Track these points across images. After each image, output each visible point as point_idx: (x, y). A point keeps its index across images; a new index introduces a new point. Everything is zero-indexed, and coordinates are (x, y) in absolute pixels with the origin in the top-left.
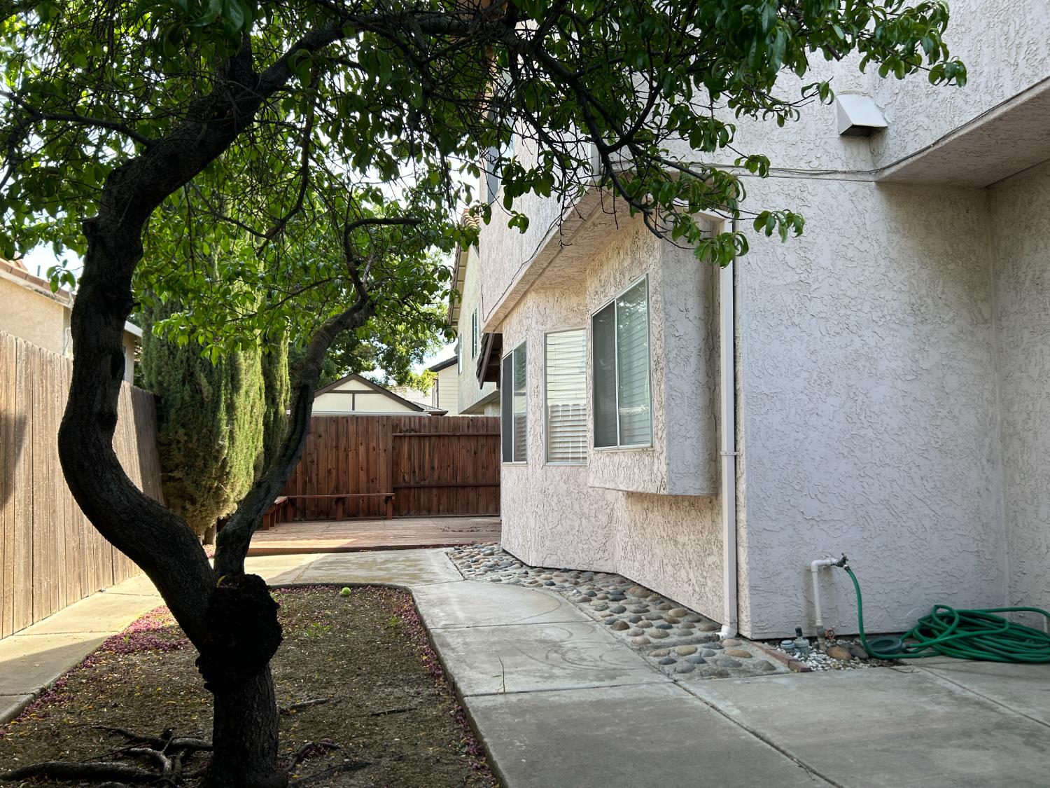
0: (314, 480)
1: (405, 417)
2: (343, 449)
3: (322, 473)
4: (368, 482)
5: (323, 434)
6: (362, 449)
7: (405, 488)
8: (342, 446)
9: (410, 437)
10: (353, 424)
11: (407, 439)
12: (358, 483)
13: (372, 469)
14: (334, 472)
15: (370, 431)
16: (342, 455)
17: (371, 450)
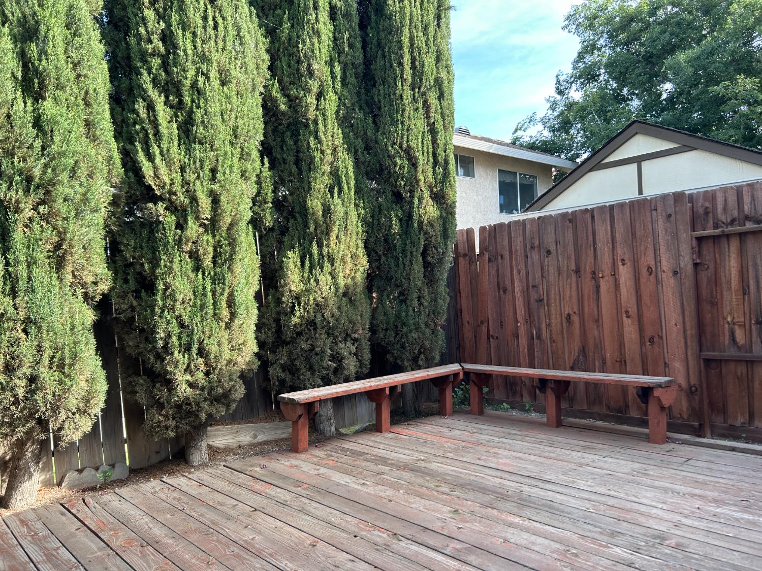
0: (545, 333)
1: (725, 190)
2: (589, 276)
3: (555, 320)
4: (642, 344)
5: (552, 248)
6: (625, 273)
7: (738, 361)
8: (587, 266)
9: (742, 236)
10: (604, 221)
11: (734, 244)
12: (621, 345)
13: (649, 314)
14: (576, 319)
15: (639, 232)
16: (588, 285)
17: (644, 272)
